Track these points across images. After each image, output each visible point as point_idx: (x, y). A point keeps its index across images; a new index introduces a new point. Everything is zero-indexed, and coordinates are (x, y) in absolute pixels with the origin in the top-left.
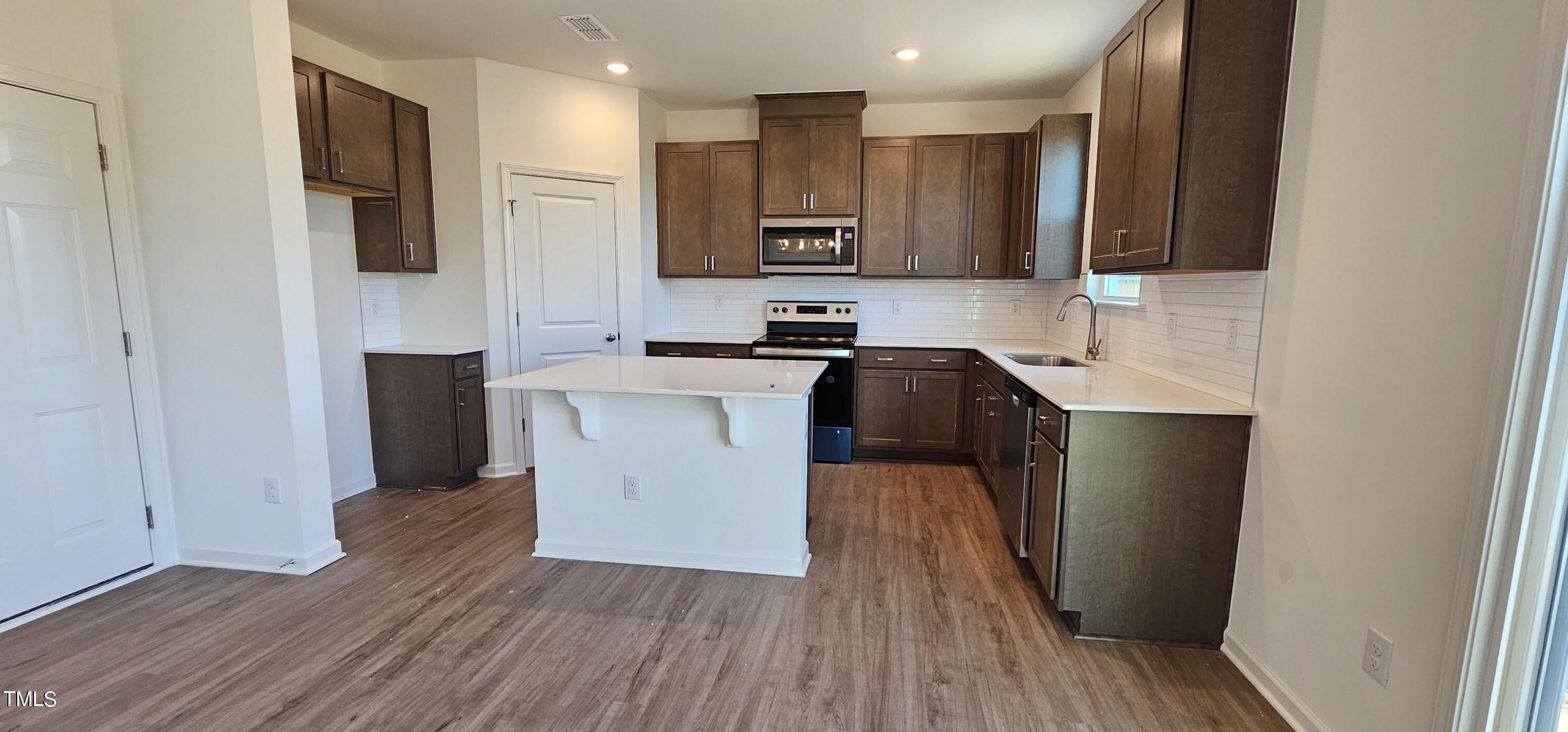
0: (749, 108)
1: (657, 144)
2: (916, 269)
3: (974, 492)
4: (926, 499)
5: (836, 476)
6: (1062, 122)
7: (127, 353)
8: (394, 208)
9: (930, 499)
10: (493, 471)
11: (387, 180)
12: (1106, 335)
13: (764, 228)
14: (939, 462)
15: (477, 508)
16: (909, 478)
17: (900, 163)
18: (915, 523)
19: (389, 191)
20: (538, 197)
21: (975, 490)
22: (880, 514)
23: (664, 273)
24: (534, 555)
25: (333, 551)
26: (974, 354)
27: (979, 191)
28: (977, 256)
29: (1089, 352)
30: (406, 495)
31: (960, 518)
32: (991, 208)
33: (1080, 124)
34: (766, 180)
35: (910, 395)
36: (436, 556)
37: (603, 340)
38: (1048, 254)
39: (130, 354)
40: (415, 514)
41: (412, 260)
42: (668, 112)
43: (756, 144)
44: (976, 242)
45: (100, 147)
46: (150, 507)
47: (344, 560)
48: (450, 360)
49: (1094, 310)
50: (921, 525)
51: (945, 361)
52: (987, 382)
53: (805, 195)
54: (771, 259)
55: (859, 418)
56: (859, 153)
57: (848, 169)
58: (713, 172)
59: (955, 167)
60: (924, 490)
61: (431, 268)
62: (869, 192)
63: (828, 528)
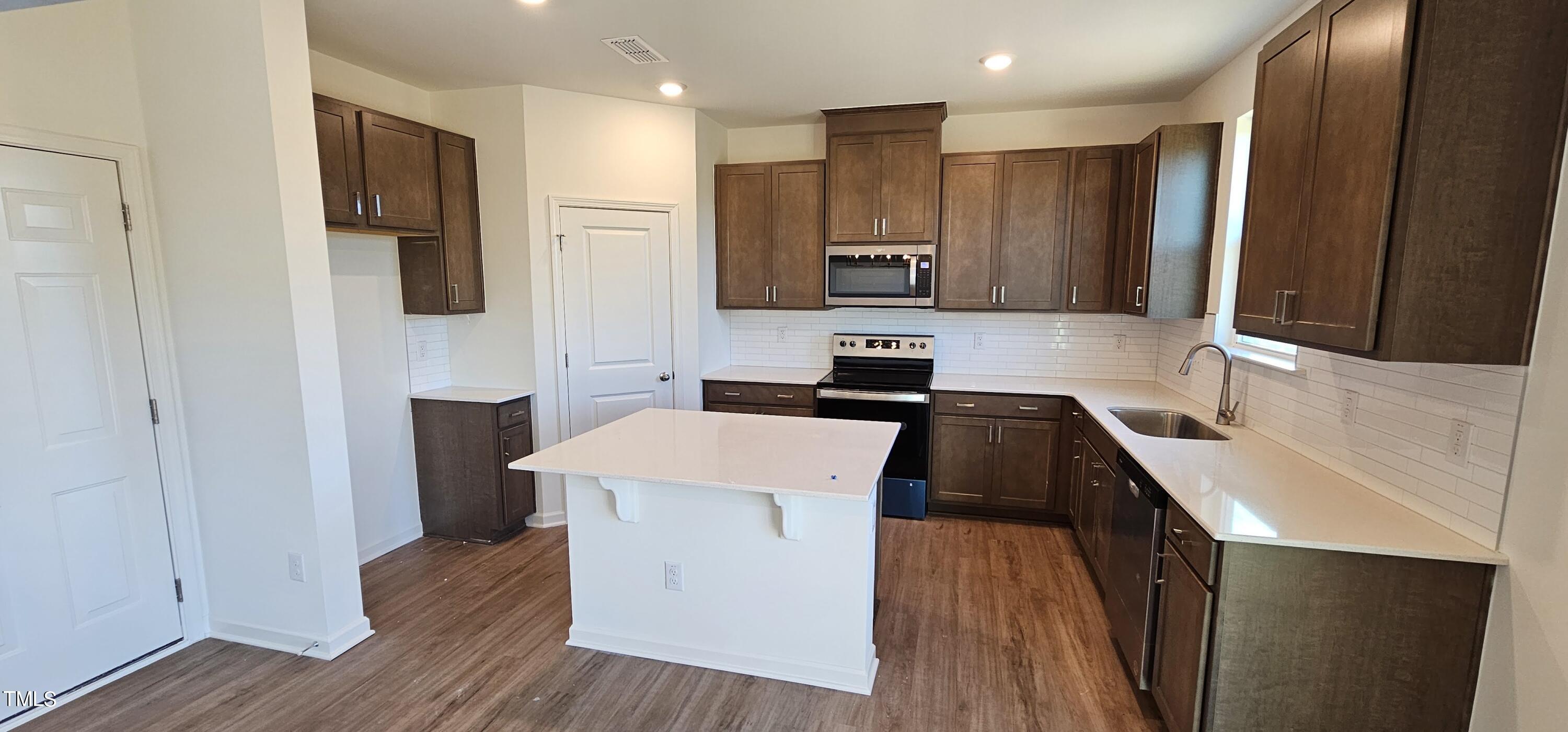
0: (815, 123)
1: (716, 166)
2: (1003, 302)
3: (1072, 569)
4: (1015, 576)
5: (909, 537)
6: (1185, 133)
7: (154, 421)
8: (438, 248)
9: (1019, 577)
10: (541, 520)
11: (429, 218)
12: (1244, 395)
13: (830, 257)
14: (1027, 521)
15: (518, 571)
16: (992, 543)
17: (986, 180)
18: (1002, 614)
19: (433, 231)
20: (588, 230)
21: (1072, 565)
22: (960, 597)
23: (722, 304)
24: (568, 643)
25: (361, 628)
26: (1070, 402)
27: (1079, 212)
28: (1075, 288)
29: (1222, 415)
30: (449, 549)
31: (1056, 610)
32: (1093, 231)
33: (1208, 136)
34: (833, 204)
35: (994, 446)
36: (466, 639)
37: (657, 379)
38: (1166, 289)
39: (157, 422)
40: (454, 576)
41: (457, 302)
42: (729, 131)
43: (822, 163)
44: (1074, 271)
45: (124, 207)
46: (180, 580)
47: (370, 641)
48: (495, 408)
49: (1229, 365)
50: (1010, 618)
51: (1036, 409)
52: (1088, 440)
53: (876, 220)
54: (839, 290)
55: (934, 470)
56: (938, 171)
57: (925, 191)
58: (775, 196)
59: (1050, 188)
60: (1011, 563)
61: (479, 307)
62: (949, 216)
63: (899, 616)
